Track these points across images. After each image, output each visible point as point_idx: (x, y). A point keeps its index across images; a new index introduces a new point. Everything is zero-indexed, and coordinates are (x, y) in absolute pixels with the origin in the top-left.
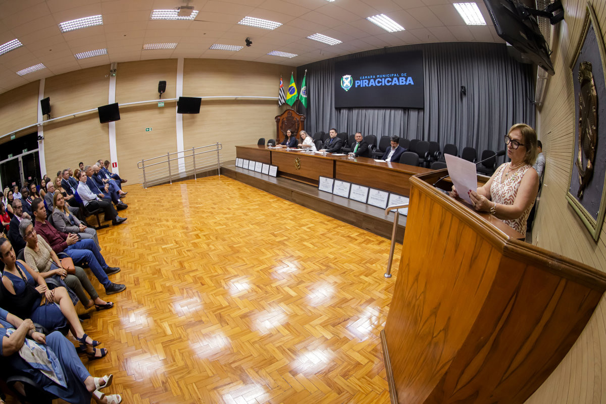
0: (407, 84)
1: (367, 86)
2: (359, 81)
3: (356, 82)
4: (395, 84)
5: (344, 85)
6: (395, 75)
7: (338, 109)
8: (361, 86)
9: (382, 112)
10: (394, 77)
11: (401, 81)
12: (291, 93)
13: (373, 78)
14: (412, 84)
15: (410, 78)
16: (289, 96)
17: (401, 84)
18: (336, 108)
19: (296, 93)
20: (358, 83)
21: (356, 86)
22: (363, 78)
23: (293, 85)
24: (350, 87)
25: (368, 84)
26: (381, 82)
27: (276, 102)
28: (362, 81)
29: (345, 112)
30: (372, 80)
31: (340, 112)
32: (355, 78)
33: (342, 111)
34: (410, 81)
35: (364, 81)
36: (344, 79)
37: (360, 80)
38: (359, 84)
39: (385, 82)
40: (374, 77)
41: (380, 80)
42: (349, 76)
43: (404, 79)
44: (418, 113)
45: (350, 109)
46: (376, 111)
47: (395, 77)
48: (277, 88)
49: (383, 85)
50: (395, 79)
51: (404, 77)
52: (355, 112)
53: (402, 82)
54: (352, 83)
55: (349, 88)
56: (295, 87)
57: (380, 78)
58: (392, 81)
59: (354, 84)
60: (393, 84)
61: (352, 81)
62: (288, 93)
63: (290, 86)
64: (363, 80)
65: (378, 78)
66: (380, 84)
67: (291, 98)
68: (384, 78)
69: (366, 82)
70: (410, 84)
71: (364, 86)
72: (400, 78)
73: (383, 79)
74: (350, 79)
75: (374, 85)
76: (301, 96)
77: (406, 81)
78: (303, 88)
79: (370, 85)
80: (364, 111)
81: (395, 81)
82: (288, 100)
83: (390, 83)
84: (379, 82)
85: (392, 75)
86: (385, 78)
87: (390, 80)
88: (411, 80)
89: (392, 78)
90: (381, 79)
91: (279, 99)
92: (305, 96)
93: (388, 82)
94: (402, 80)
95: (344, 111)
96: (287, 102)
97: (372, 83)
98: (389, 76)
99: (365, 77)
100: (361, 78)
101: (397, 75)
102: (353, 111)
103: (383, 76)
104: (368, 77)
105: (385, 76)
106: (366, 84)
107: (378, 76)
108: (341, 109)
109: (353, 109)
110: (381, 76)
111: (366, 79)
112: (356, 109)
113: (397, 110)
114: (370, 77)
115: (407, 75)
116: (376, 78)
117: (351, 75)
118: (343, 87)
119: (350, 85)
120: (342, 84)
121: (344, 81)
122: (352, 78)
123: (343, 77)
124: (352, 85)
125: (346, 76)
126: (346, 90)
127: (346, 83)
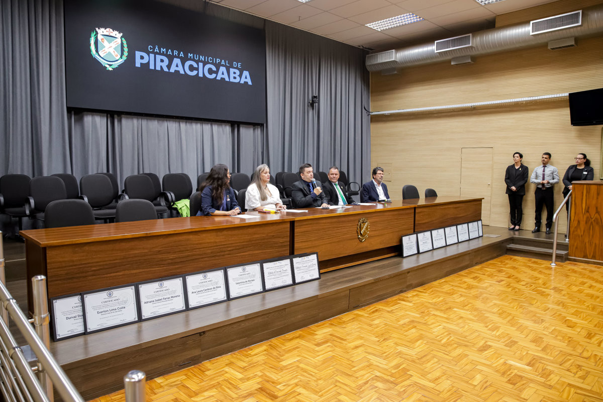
0: (242, 82)
1: (166, 69)
2: (144, 54)
3: (138, 54)
4: (223, 79)
5: (102, 53)
6: (223, 62)
7: (76, 112)
8: (152, 67)
9: (196, 127)
10: (220, 65)
11: (232, 75)
13: (178, 57)
14: (250, 83)
17: (232, 80)
18: (70, 110)
20: (142, 57)
21: (138, 65)
22: (157, 50)
24: (121, 61)
25: (169, 66)
26: (197, 69)
28: (152, 55)
29: (97, 123)
30: (177, 61)
31: (80, 120)
32: (133, 44)
33: (88, 119)
34: (246, 78)
35: (159, 57)
36: (100, 37)
37: (148, 54)
38: (145, 61)
39: (203, 71)
40: (182, 54)
41: (195, 65)
42: (117, 34)
43: (238, 72)
44: (254, 130)
45: (112, 115)
46: (183, 125)
47: (223, 65)
49: (201, 75)
50: (223, 69)
51: (237, 68)
52: (129, 123)
53: (235, 78)
54: (126, 54)
55: (115, 65)
57: (193, 60)
58: (217, 72)
59: (131, 58)
60: (219, 78)
61: (126, 49)
64: (155, 54)
65: (190, 59)
66: (194, 73)
68: (202, 61)
69: (162, 61)
70: (246, 83)
71: (158, 68)
72: (232, 70)
73: (201, 65)
74: (119, 41)
75: (182, 72)
77: (240, 76)
79: (172, 70)
80: (154, 124)
81: (222, 74)
83: (213, 76)
84: (191, 68)
85: (218, 60)
86: (205, 63)
87: (214, 69)
88: (248, 77)
89: (218, 66)
90: (197, 62)
93: (211, 71)
94: (235, 73)
95: (97, 119)
97: (177, 66)
98: (211, 60)
99: (160, 50)
100: (151, 48)
101: (225, 63)
102: (124, 121)
103: (199, 57)
104: (167, 51)
105: (205, 59)
106: (162, 64)
107: (189, 54)
108: (85, 113)
109: (123, 116)
110: (196, 58)
111: (163, 54)
112: (132, 118)
113: (221, 125)
114: (173, 53)
115: (241, 66)
116: (187, 58)
117: (121, 34)
118: (98, 57)
119: (119, 56)
120: (93, 47)
121: (101, 41)
122: (125, 42)
123: (97, 29)
124: (124, 58)
125: (108, 29)
126: (107, 66)
127: (107, 50)
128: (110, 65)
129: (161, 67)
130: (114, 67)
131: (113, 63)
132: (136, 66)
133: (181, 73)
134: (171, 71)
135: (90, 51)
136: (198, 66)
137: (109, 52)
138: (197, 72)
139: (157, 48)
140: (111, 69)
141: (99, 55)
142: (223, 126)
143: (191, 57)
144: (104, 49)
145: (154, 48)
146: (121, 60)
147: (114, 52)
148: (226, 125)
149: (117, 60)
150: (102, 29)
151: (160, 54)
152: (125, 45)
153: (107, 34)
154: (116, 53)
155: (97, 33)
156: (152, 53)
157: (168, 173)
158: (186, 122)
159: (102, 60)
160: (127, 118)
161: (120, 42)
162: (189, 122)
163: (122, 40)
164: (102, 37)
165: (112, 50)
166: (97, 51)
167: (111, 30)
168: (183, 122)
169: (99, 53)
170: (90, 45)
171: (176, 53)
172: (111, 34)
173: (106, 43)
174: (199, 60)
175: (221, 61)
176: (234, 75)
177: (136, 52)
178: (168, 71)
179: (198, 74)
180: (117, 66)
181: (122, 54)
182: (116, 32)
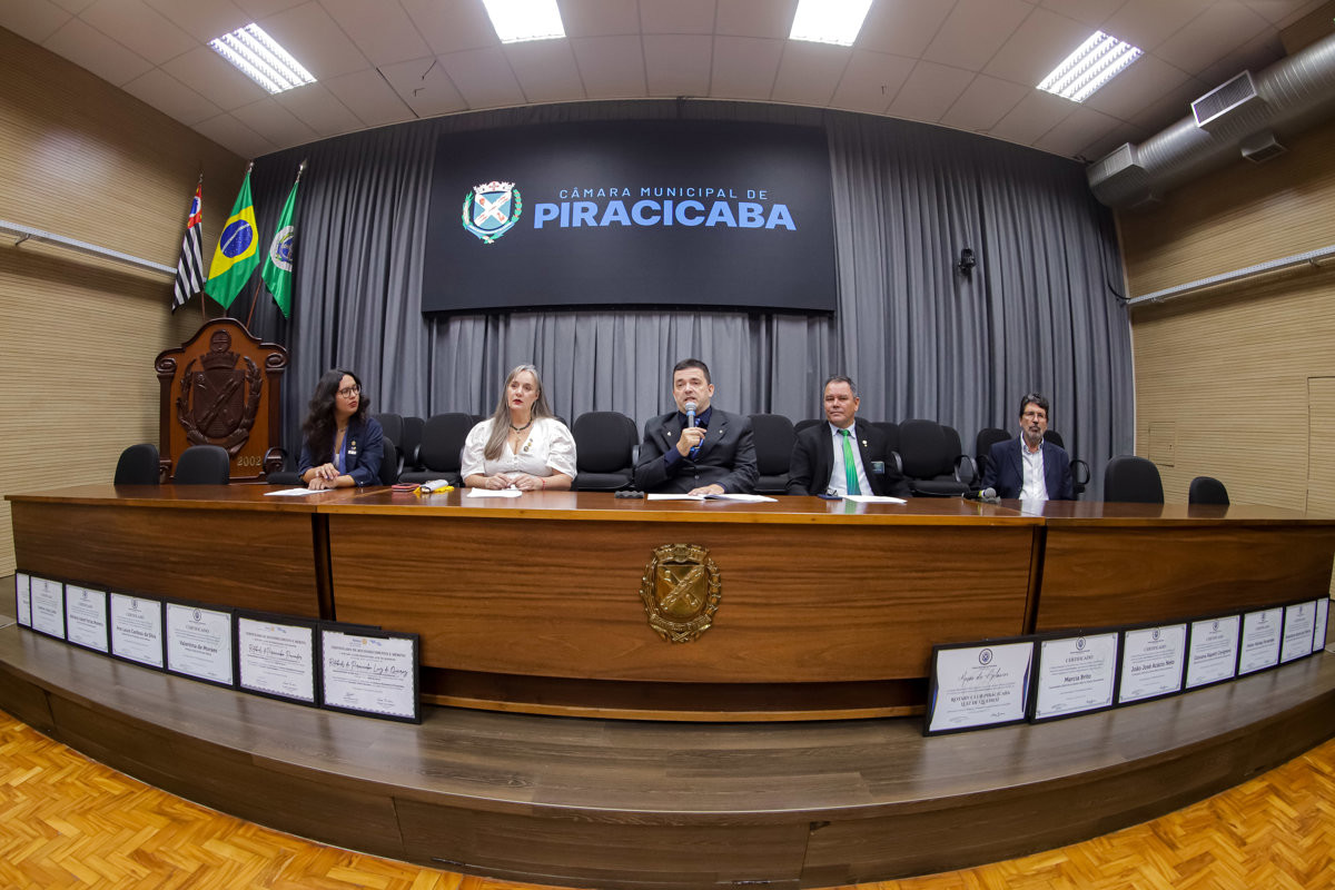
0: (771, 225)
1: (592, 223)
2: (553, 207)
3: (540, 208)
4: (722, 225)
5: (478, 221)
6: (721, 193)
7: (438, 318)
8: (564, 223)
9: (656, 324)
10: (713, 198)
11: (743, 215)
12: (230, 252)
13: (618, 198)
14: (791, 226)
15: (780, 208)
16: (221, 264)
17: (744, 223)
18: (428, 317)
19: (253, 249)
20: (547, 212)
21: (538, 224)
22: (576, 194)
23: (247, 215)
24: (510, 225)
25: (598, 218)
26: (660, 213)
27: (160, 293)
28: (565, 206)
29: (469, 334)
30: (617, 205)
31: (443, 332)
33: (455, 327)
34: (782, 216)
35: (578, 206)
36: (478, 198)
37: (558, 203)
38: (550, 217)
39: (675, 213)
40: (626, 192)
41: (655, 206)
42: (506, 187)
43: (758, 208)
44: (809, 327)
45: (496, 315)
46: (629, 322)
47: (721, 199)
49: (668, 221)
50: (718, 206)
51: (757, 200)
53: (751, 219)
54: (518, 212)
55: (499, 233)
56: (252, 222)
57: (652, 198)
58: (706, 214)
59: (528, 214)
60: (711, 223)
61: (519, 206)
62: (219, 252)
63: (232, 220)
64: (572, 201)
65: (645, 197)
66: (655, 220)
67: (231, 271)
68: (671, 198)
69: (585, 210)
70: (781, 227)
71: (577, 223)
72: (743, 207)
73: (668, 204)
74: (508, 196)
75: (626, 222)
76: (271, 264)
77: (766, 214)
78: (283, 234)
79: (605, 222)
80: (568, 324)
81: (720, 213)
82: (216, 279)
83: (698, 220)
84: (646, 213)
85: (709, 191)
86: (676, 201)
87: (699, 206)
88: (786, 214)
89: (708, 202)
90: (660, 201)
91: (177, 276)
92: (285, 267)
93: (690, 213)
94: (750, 210)
95: (469, 325)
96: (208, 290)
97: (616, 213)
98: (691, 192)
99: (581, 193)
100: (564, 194)
101: (727, 193)
102: (514, 324)
103: (665, 192)
104: (595, 193)
105: (678, 192)
106: (585, 216)
107: (642, 189)
108: (453, 318)
109: (513, 315)
110: (658, 193)
111: (588, 199)
112: (528, 317)
113: (723, 317)
114: (607, 192)
115: (767, 195)
116: (636, 197)
117: (513, 185)
118: (472, 227)
119: (506, 219)
120: (466, 217)
121: (479, 203)
122: (518, 195)
123: (475, 188)
124: (515, 219)
125: (491, 184)
126: (486, 238)
127: (487, 214)
128: (490, 236)
129: (583, 220)
130: (495, 237)
131: (497, 231)
132: (536, 227)
133: (624, 224)
134: (602, 224)
135: (462, 221)
136: (662, 206)
137: (491, 216)
138: (658, 218)
139: (576, 190)
140: (490, 241)
141: (475, 225)
142: (729, 319)
143: (645, 194)
144: (483, 215)
145: (570, 194)
146: (510, 223)
147: (499, 213)
148: (734, 317)
149: (503, 225)
150: (484, 186)
151: (581, 199)
152: (518, 200)
153: (491, 190)
154: (502, 214)
155: (474, 193)
156: (565, 201)
157: (590, 410)
158: (637, 316)
159: (478, 230)
160: (520, 318)
161: (509, 198)
162: (643, 316)
163: (513, 194)
164: (482, 197)
165: (495, 213)
166: (472, 220)
167: (497, 183)
168: (629, 315)
169: (475, 221)
170: (462, 214)
171: (613, 191)
172: (497, 189)
173: (487, 205)
174: (665, 197)
175: (716, 192)
176: (750, 215)
177: (537, 206)
178: (595, 224)
179: (662, 220)
180: (501, 235)
181: (512, 213)
182: (504, 184)
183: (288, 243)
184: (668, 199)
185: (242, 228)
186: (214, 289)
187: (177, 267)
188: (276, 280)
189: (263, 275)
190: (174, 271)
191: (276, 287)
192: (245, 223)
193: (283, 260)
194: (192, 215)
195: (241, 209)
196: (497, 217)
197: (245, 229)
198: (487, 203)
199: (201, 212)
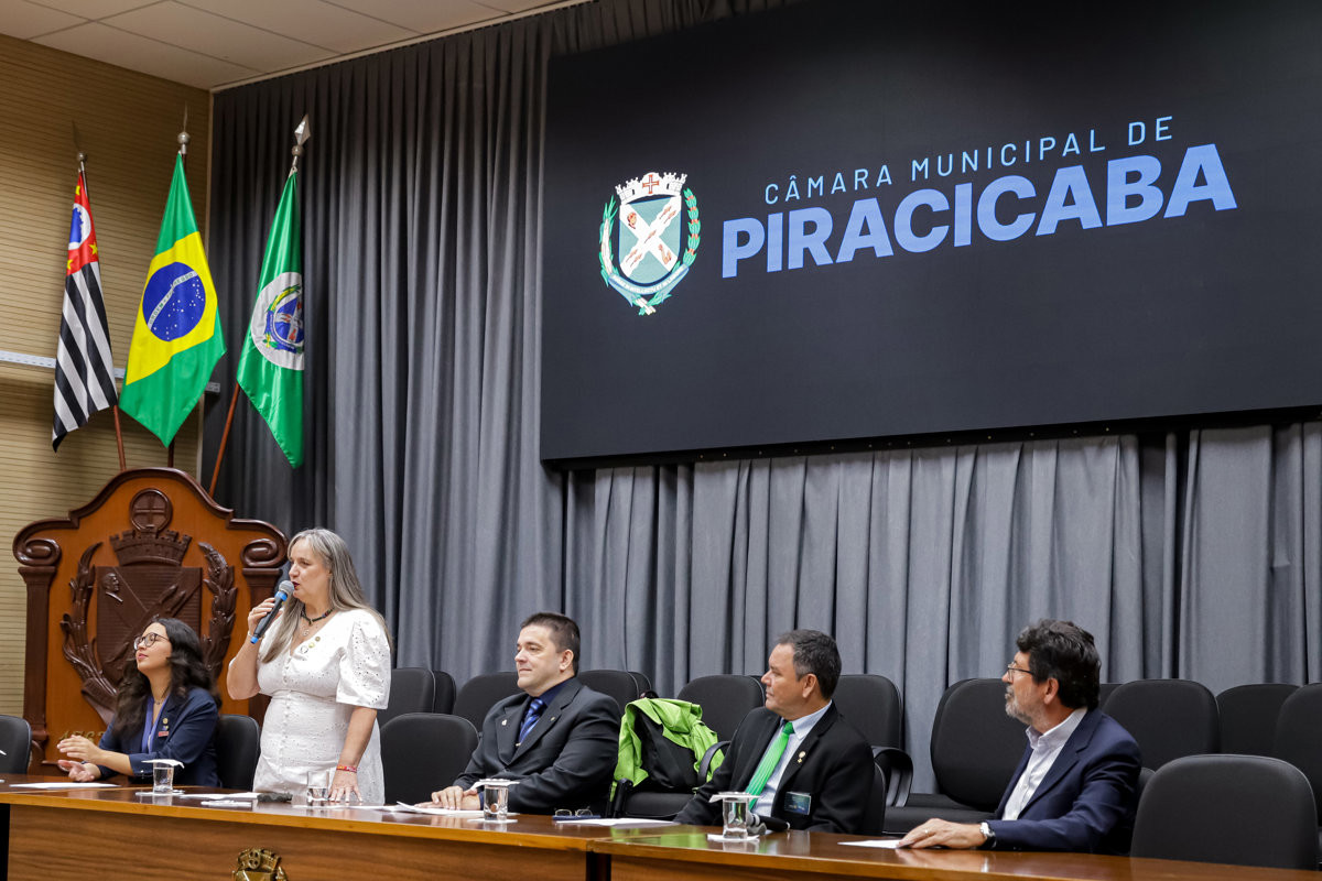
0: (1177, 208)
1: (822, 258)
2: (751, 225)
3: (731, 228)
4: (1069, 227)
5: (628, 264)
6: (1072, 144)
7: (573, 473)
8: (774, 264)
10: (1057, 160)
11: (1117, 189)
12: (167, 328)
13: (871, 191)
14: (1224, 198)
15: (1203, 157)
16: (148, 355)
17: (1119, 214)
19: (208, 326)
20: (743, 238)
21: (729, 270)
22: (793, 191)
23: (190, 251)
24: (681, 272)
25: (833, 245)
26: (947, 218)
28: (775, 220)
29: (624, 503)
30: (867, 209)
31: (585, 499)
32: (721, 198)
34: (1204, 179)
35: (798, 217)
36: (626, 211)
37: (763, 215)
38: (750, 251)
39: (976, 214)
40: (885, 176)
41: (937, 200)
42: (671, 184)
43: (1150, 167)
44: (1277, 452)
45: (671, 466)
46: (897, 475)
47: (1072, 160)
48: (45, 265)
49: (963, 238)
50: (1071, 178)
51: (1149, 148)
52: (715, 491)
53: (1134, 200)
54: (694, 242)
55: (663, 291)
56: (200, 267)
57: (933, 182)
58: (1036, 205)
59: (711, 247)
60: (1047, 227)
61: (695, 227)
62: (143, 328)
63: (160, 261)
64: (785, 208)
65: (922, 184)
66: (938, 234)
67: (168, 369)
68: (969, 176)
69: (810, 228)
71: (796, 262)
72: (1117, 169)
73: (964, 192)
74: (675, 204)
75: (884, 250)
76: (256, 355)
77: (1166, 183)
78: (274, 290)
79: (846, 255)
80: (791, 481)
81: (1068, 200)
82: (141, 383)
83: (1024, 223)
84: (923, 220)
85: (1046, 144)
86: (980, 181)
87: (1024, 188)
88: (1216, 173)
89: (1043, 174)
90: (949, 187)
92: (285, 361)
93: (1008, 208)
94: (1134, 177)
95: (624, 486)
96: (126, 405)
97: (864, 230)
98: (1010, 155)
99: (802, 187)
100: (773, 193)
101: (1084, 143)
102: (701, 482)
103: (959, 163)
104: (828, 184)
105: (984, 161)
106: (811, 241)
107: (915, 163)
108: (598, 471)
109: (699, 464)
110: (945, 169)
111: (815, 200)
112: (722, 469)
113: (1080, 447)
114: (849, 181)
115: (1172, 127)
116: (904, 186)
117: (684, 177)
118: (617, 278)
119: (675, 258)
120: (605, 254)
121: (627, 223)
122: (692, 201)
123: (618, 188)
124: (690, 258)
125: (646, 178)
126: (641, 303)
127: (641, 248)
128: (648, 297)
129: (807, 252)
130: (657, 301)
131: (658, 287)
132: (726, 274)
133: (879, 252)
134: (838, 260)
135: (599, 266)
136: (952, 200)
137: (649, 254)
138: (945, 229)
139: (793, 183)
140: (648, 308)
141: (622, 275)
143: (920, 174)
144: (633, 250)
145: (782, 192)
146: (681, 269)
147: (661, 248)
148: (1101, 446)
149: (670, 274)
150: (633, 184)
151: (804, 203)
152: (694, 214)
153: (644, 193)
154: (665, 248)
155: (618, 201)
156: (774, 209)
159: (628, 286)
160: (711, 470)
161: (679, 209)
163: (684, 199)
164: (631, 209)
165: (654, 246)
166: (616, 263)
167: (656, 176)
169: (621, 265)
170: (599, 249)
171: (861, 177)
172: (657, 191)
173: (640, 226)
174: (958, 177)
175: (1060, 145)
176: (1134, 189)
177: (726, 224)
178: (831, 262)
179: (951, 235)
180: (666, 296)
181: (684, 246)
182: (669, 178)
183: (288, 309)
184: (963, 179)
185: (180, 280)
186: (140, 402)
187: (54, 355)
188: (268, 388)
189: (241, 377)
190: (50, 363)
191: (269, 401)
192: (186, 269)
193: (279, 346)
194: (74, 246)
195: (174, 240)
196: (658, 255)
197: (190, 282)
198: (640, 221)
199: (93, 238)
